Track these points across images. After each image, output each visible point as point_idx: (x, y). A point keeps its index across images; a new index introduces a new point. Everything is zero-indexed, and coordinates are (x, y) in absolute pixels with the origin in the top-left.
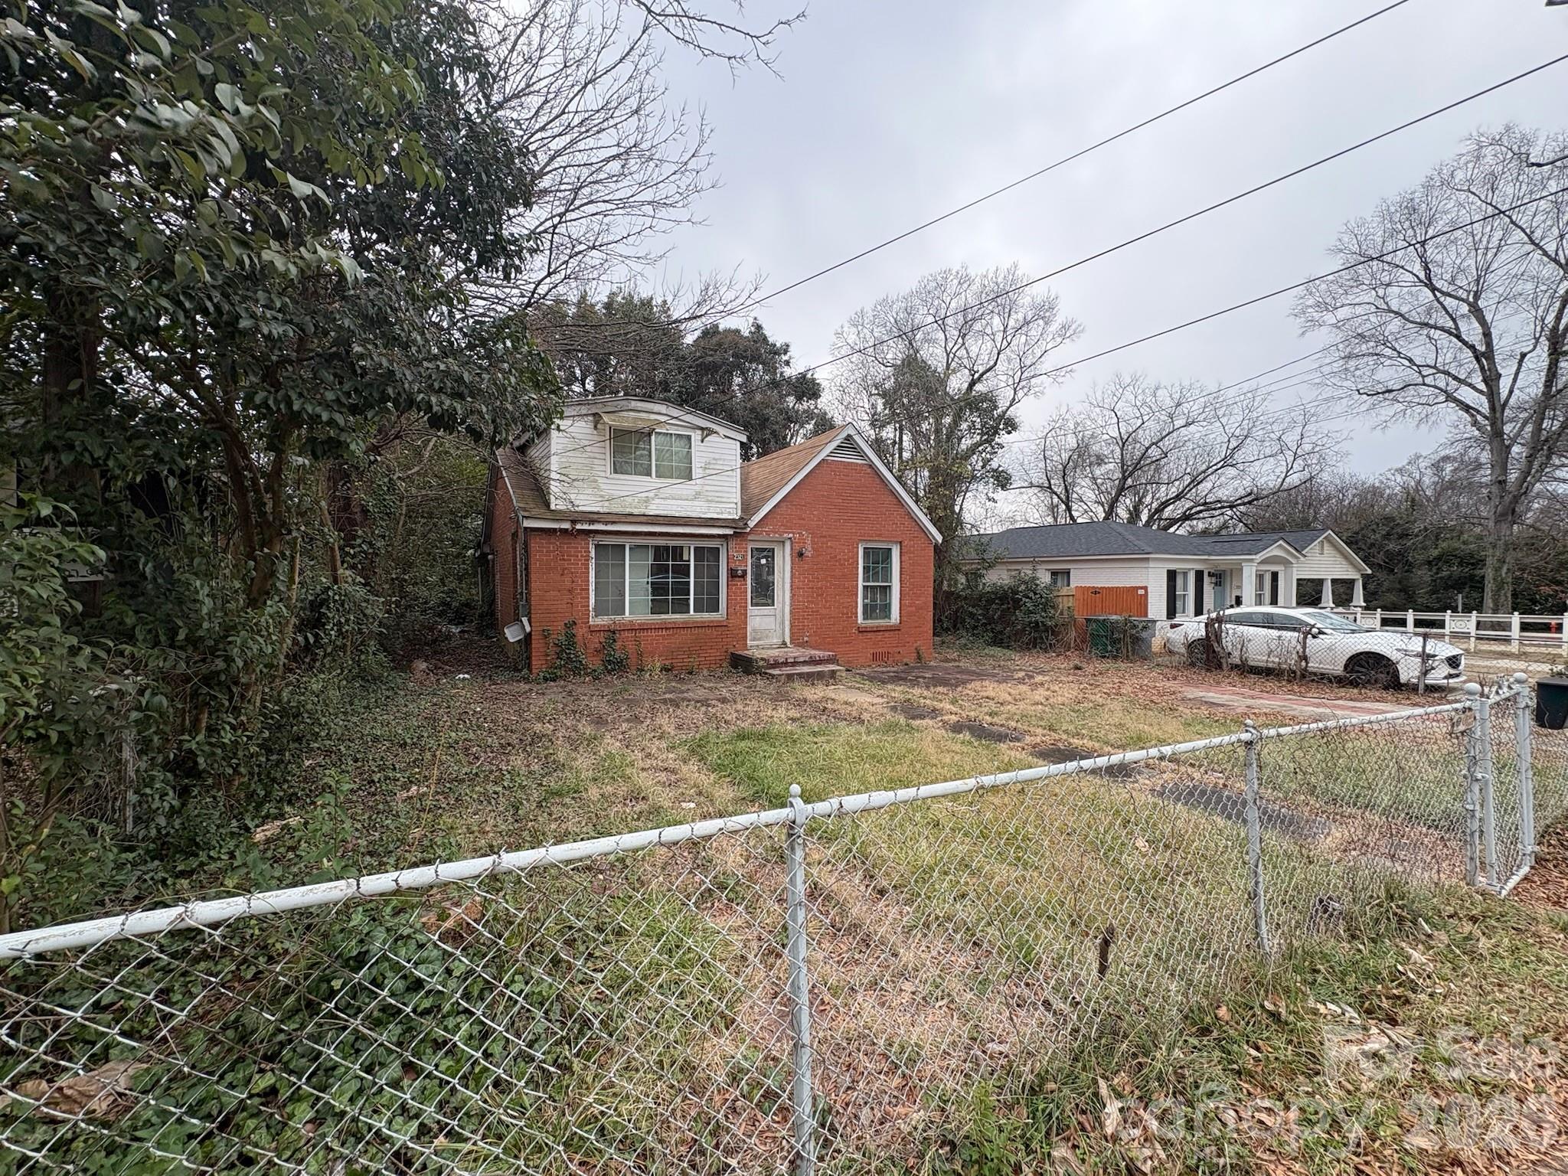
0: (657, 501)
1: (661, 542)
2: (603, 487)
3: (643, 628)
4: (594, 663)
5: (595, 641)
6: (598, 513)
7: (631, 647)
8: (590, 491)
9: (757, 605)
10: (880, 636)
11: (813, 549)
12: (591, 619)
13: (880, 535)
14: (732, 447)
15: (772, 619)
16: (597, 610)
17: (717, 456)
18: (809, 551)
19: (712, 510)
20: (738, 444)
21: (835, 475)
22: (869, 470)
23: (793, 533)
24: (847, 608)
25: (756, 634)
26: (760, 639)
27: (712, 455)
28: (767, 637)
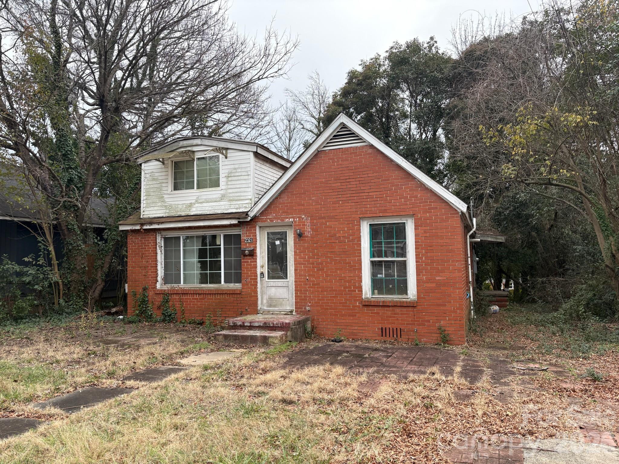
0: (197, 205)
1: (201, 233)
2: (167, 200)
4: (157, 315)
5: (159, 300)
6: (162, 217)
7: (177, 304)
8: (160, 204)
9: (274, 278)
11: (312, 229)
12: (158, 286)
13: (385, 211)
14: (248, 157)
15: (285, 290)
16: (166, 280)
17: (237, 166)
18: (308, 232)
19: (232, 206)
20: (252, 154)
21: (334, 162)
22: (370, 151)
23: (293, 218)
24: (349, 281)
25: (272, 302)
26: (275, 306)
27: (233, 166)
28: (281, 305)
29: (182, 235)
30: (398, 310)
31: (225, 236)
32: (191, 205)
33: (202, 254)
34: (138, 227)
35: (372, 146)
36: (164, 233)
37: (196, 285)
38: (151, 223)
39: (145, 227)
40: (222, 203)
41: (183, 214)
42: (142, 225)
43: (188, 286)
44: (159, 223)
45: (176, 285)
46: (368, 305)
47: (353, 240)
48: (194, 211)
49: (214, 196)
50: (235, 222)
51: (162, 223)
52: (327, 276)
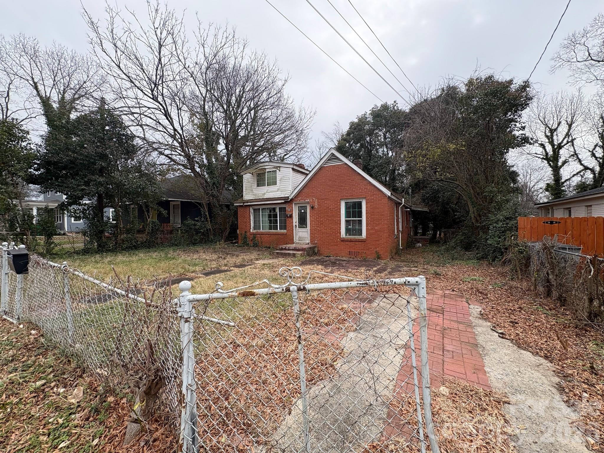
0: (267, 194)
1: (269, 207)
2: (254, 191)
3: (266, 234)
4: (250, 243)
5: (252, 237)
7: (260, 239)
8: (251, 193)
9: (301, 228)
11: (318, 205)
12: (251, 231)
13: (352, 196)
14: (289, 170)
15: (306, 233)
16: (254, 229)
17: (284, 175)
18: (316, 207)
19: (282, 194)
20: (291, 169)
21: (328, 172)
22: (345, 166)
23: (310, 199)
24: (335, 230)
25: (300, 239)
26: (301, 241)
27: (283, 175)
28: (304, 240)
29: (261, 207)
30: (357, 243)
31: (279, 208)
32: (264, 194)
33: (270, 216)
34: (242, 204)
35: (346, 164)
36: (253, 207)
37: (267, 231)
38: (247, 202)
39: (245, 204)
40: (278, 193)
41: (261, 198)
42: (244, 203)
43: (264, 231)
44: (251, 202)
45: (259, 230)
46: (343, 240)
47: (337, 210)
48: (266, 196)
49: (274, 189)
50: (283, 201)
51: (252, 202)
52: (325, 227)
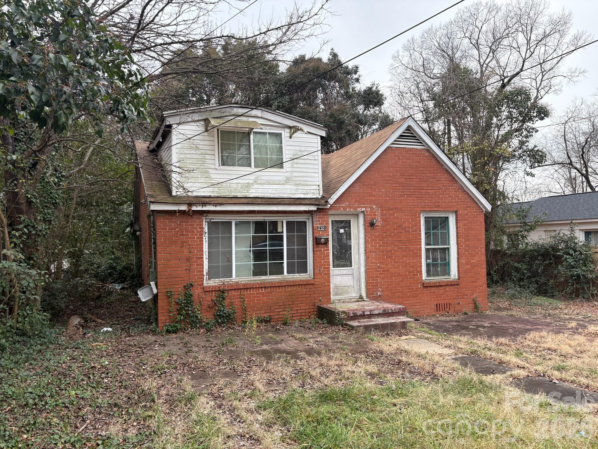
0: (256, 186)
1: (260, 218)
3: (247, 287)
4: (207, 317)
5: (208, 299)
6: (210, 197)
7: (237, 302)
8: (203, 180)
9: (338, 266)
10: (441, 290)
11: (382, 219)
12: (205, 282)
15: (350, 277)
17: (302, 149)
18: (379, 222)
20: (319, 138)
21: (399, 159)
22: (427, 154)
23: (365, 207)
24: (413, 267)
26: (340, 294)
27: (298, 148)
28: (347, 292)
29: (234, 220)
31: (288, 223)
32: (249, 186)
33: (259, 242)
34: (184, 208)
35: (429, 150)
37: (248, 278)
39: (194, 208)
40: (287, 187)
43: (240, 280)
45: (227, 280)
46: (426, 286)
48: (253, 193)
50: (313, 208)
52: (395, 262)
